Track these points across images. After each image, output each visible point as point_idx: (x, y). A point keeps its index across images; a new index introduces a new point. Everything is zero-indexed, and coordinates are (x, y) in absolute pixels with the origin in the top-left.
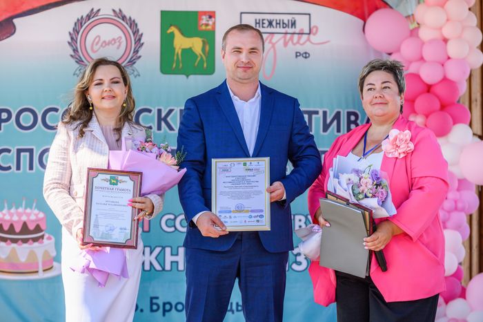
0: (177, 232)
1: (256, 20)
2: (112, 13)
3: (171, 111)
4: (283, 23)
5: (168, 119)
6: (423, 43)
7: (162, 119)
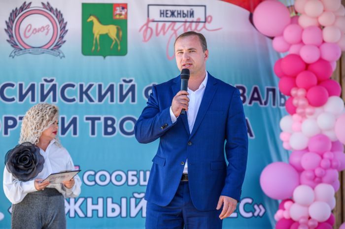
0: (96, 185)
1: (161, 11)
2: (41, 6)
3: (91, 86)
4: (184, 14)
5: (89, 92)
6: (303, 30)
7: (83, 93)
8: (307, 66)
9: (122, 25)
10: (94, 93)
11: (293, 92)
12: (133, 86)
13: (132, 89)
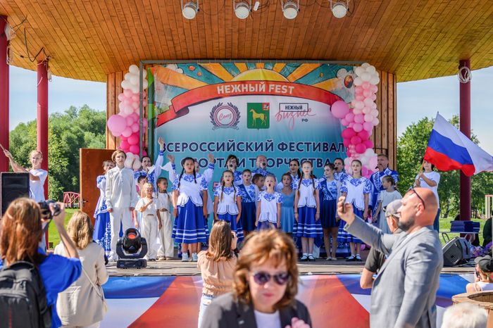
2: (227, 104)
3: (252, 143)
5: (251, 146)
6: (354, 115)
7: (248, 146)
8: (357, 133)
9: (267, 113)
10: (253, 147)
11: (350, 146)
12: (272, 143)
13: (272, 144)
